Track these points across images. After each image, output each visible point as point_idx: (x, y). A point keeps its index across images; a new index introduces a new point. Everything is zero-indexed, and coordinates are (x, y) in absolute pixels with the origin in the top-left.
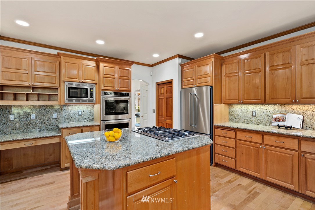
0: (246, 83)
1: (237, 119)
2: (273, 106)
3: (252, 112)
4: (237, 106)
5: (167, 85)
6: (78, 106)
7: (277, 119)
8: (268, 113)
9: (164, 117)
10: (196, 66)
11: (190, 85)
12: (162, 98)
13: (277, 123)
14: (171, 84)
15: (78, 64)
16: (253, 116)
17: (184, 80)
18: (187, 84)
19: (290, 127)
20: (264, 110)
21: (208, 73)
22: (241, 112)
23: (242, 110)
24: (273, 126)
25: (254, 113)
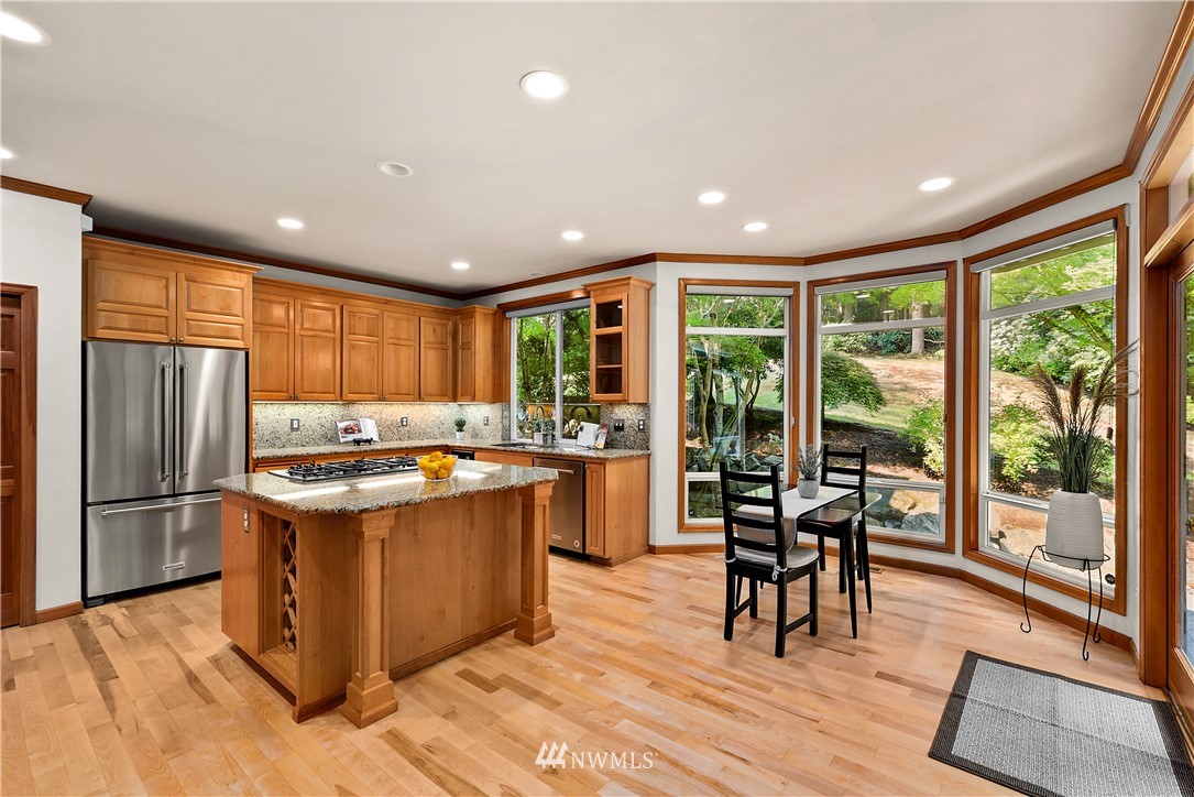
0: (304, 356)
2: (330, 406)
3: (292, 420)
7: (347, 430)
10: (182, 275)
11: (146, 331)
13: (351, 437)
14: (21, 306)
16: (292, 429)
17: (101, 305)
18: (127, 327)
19: (369, 441)
20: (315, 415)
21: (233, 312)
22: (265, 421)
23: (269, 415)
24: (345, 443)
25: (295, 422)
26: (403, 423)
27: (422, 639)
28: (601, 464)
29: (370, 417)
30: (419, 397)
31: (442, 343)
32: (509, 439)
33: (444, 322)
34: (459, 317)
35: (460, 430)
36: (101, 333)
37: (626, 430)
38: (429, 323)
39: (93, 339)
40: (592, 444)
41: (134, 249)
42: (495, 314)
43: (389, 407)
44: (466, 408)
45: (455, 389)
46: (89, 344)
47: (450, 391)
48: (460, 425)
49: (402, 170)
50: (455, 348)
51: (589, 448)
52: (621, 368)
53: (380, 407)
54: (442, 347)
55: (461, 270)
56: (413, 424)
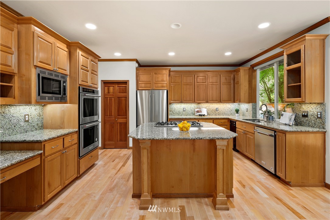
0: (184, 90)
1: (174, 113)
2: (194, 104)
3: (183, 108)
4: (174, 105)
5: (118, 84)
6: (24, 106)
7: (198, 112)
8: (192, 108)
9: (113, 116)
10: (154, 73)
11: (147, 87)
12: (109, 97)
13: (198, 114)
14: (127, 84)
15: (51, 44)
16: (184, 111)
17: (140, 82)
18: (144, 86)
19: (204, 115)
20: (190, 107)
21: (164, 80)
22: (177, 108)
23: (177, 107)
24: (196, 115)
25: (184, 109)
26: (217, 110)
27: (173, 187)
28: (284, 133)
29: (206, 108)
30: (220, 101)
31: (229, 83)
32: (256, 117)
33: (230, 75)
34: (236, 72)
35: (237, 113)
36: (140, 88)
37: (309, 117)
38: (223, 76)
39: (138, 90)
40: (287, 122)
41: (145, 69)
42: (250, 69)
43: (212, 104)
44: (241, 105)
45: (233, 98)
46: (138, 91)
47: (232, 99)
48: (237, 111)
49: (178, 25)
50: (234, 83)
51: (286, 124)
52: (301, 84)
53: (209, 105)
54: (229, 84)
55: (228, 55)
56: (220, 110)
